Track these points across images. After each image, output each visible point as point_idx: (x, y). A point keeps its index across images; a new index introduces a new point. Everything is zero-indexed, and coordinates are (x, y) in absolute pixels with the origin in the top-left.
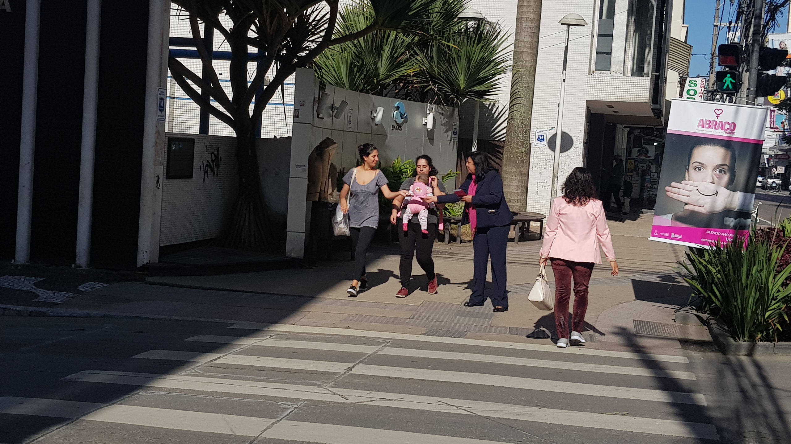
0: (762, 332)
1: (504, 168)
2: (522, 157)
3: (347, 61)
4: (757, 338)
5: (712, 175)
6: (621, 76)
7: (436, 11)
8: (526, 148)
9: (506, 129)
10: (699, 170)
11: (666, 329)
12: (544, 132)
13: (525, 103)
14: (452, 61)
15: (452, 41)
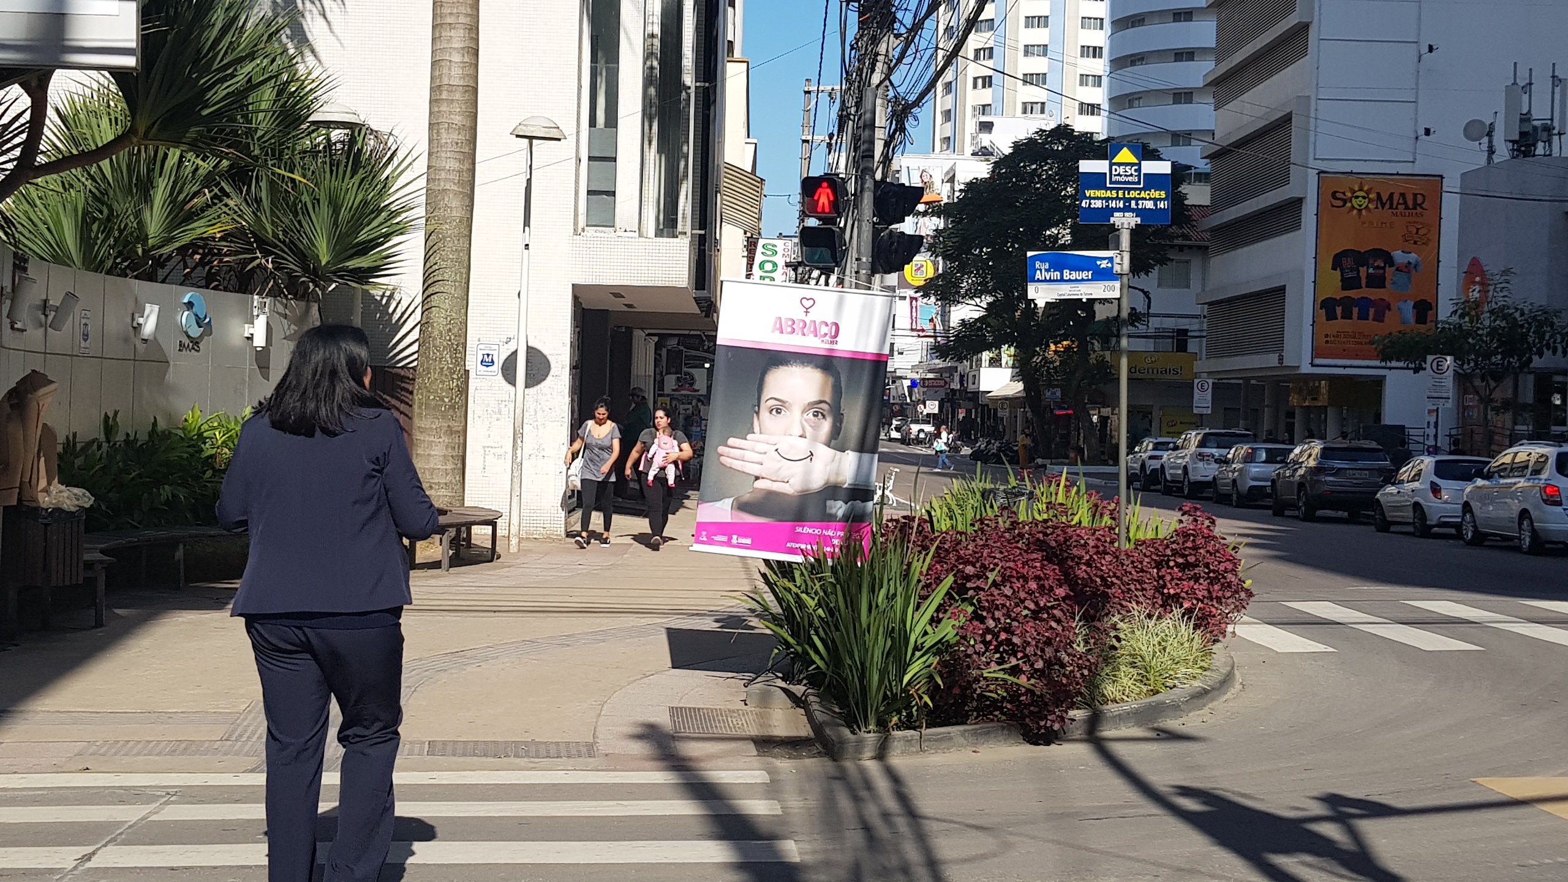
0: (899, 713)
1: (417, 422)
2: (452, 399)
3: (76, 210)
4: (890, 725)
5: (801, 423)
6: (635, 238)
7: (262, 107)
8: (458, 379)
9: (417, 344)
10: (778, 413)
11: (729, 719)
12: (494, 347)
13: (453, 292)
14: (301, 208)
15: (300, 170)
